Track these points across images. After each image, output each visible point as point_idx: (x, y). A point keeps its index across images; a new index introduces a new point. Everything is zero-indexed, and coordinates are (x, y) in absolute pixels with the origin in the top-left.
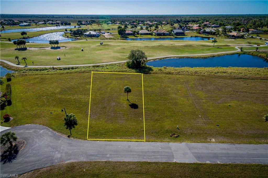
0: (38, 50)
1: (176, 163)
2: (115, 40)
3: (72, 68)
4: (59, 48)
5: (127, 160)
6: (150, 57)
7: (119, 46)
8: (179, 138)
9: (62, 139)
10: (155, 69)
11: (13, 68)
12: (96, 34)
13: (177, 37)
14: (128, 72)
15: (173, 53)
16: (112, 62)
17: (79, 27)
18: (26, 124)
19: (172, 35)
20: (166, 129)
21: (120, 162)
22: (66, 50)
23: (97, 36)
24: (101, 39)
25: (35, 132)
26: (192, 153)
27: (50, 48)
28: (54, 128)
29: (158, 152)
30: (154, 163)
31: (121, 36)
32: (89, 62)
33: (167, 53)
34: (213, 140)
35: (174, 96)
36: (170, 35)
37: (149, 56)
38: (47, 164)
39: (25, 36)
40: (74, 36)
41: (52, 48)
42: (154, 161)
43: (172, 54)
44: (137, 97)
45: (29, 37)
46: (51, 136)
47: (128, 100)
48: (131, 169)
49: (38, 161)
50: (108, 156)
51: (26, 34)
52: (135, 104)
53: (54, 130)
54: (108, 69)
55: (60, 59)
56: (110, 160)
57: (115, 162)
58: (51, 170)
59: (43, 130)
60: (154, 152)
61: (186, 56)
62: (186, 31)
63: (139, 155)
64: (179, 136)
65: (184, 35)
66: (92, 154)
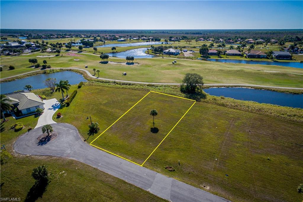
0: (117, 64)
2: (193, 59)
3: (130, 84)
4: (133, 63)
6: (216, 83)
7: (191, 67)
8: (172, 173)
9: (79, 140)
10: (210, 97)
12: (175, 52)
13: (277, 61)
14: (177, 96)
16: (170, 83)
18: (67, 123)
22: (138, 66)
23: (176, 54)
24: (178, 58)
25: (67, 130)
27: (126, 63)
28: (81, 130)
29: (141, 177)
30: (130, 184)
31: (202, 55)
32: (148, 81)
36: (268, 58)
37: (216, 82)
39: (114, 51)
40: (155, 53)
41: (128, 64)
42: (131, 182)
44: (165, 123)
45: (117, 52)
46: (74, 136)
47: (154, 123)
50: (100, 164)
51: (115, 49)
52: (157, 129)
53: (80, 133)
54: (160, 89)
55: (125, 74)
59: (73, 131)
60: (137, 175)
64: (174, 170)
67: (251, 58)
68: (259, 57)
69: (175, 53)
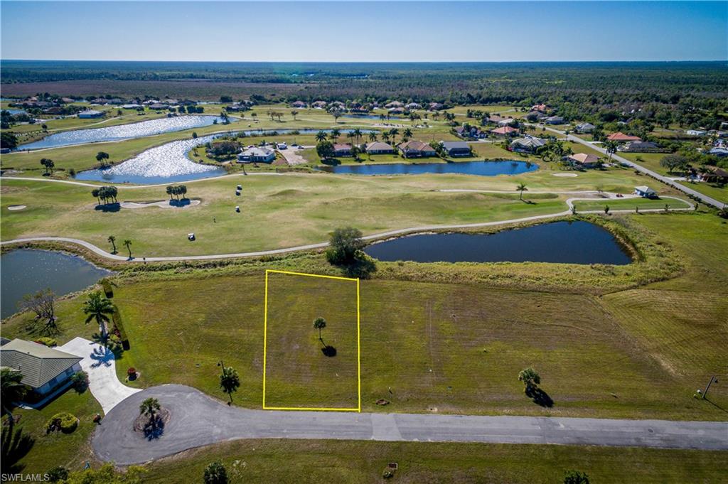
0: (145, 208)
1: (374, 441)
2: (310, 173)
3: (222, 264)
4: (186, 202)
5: (309, 437)
6: (377, 231)
7: (317, 194)
8: (388, 407)
9: (219, 407)
10: (381, 266)
11: (108, 264)
12: (266, 155)
13: (452, 162)
14: (328, 275)
15: (428, 219)
16: (299, 246)
17: (225, 121)
18: (163, 384)
19: (444, 155)
20: (372, 392)
21: (300, 440)
22: (204, 208)
23: (267, 160)
24: (277, 170)
25: (179, 396)
26: (399, 428)
27: (168, 202)
28: (206, 390)
29: (353, 426)
30: (345, 440)
31: (323, 159)
32: (253, 247)
33: (416, 218)
34: (436, 410)
35: (399, 330)
36: (437, 156)
37: (377, 229)
38: (205, 441)
39: (104, 161)
40: (216, 159)
41: (173, 203)
42: (345, 438)
43: (424, 222)
44: (337, 334)
45: (112, 163)
46: (203, 403)
47: (321, 339)
48: (313, 448)
49: (192, 437)
50: (285, 431)
51: (108, 158)
52: (332, 347)
53: (207, 393)
54: (290, 265)
55: (193, 239)
56: (287, 437)
57: (294, 440)
58: (211, 448)
59: (190, 394)
60: (348, 427)
61: (451, 228)
62: (481, 138)
63: (325, 431)
64: (388, 403)
65: (471, 155)
66: (262, 428)
67: (412, 158)
68: (424, 155)
69: (265, 158)
